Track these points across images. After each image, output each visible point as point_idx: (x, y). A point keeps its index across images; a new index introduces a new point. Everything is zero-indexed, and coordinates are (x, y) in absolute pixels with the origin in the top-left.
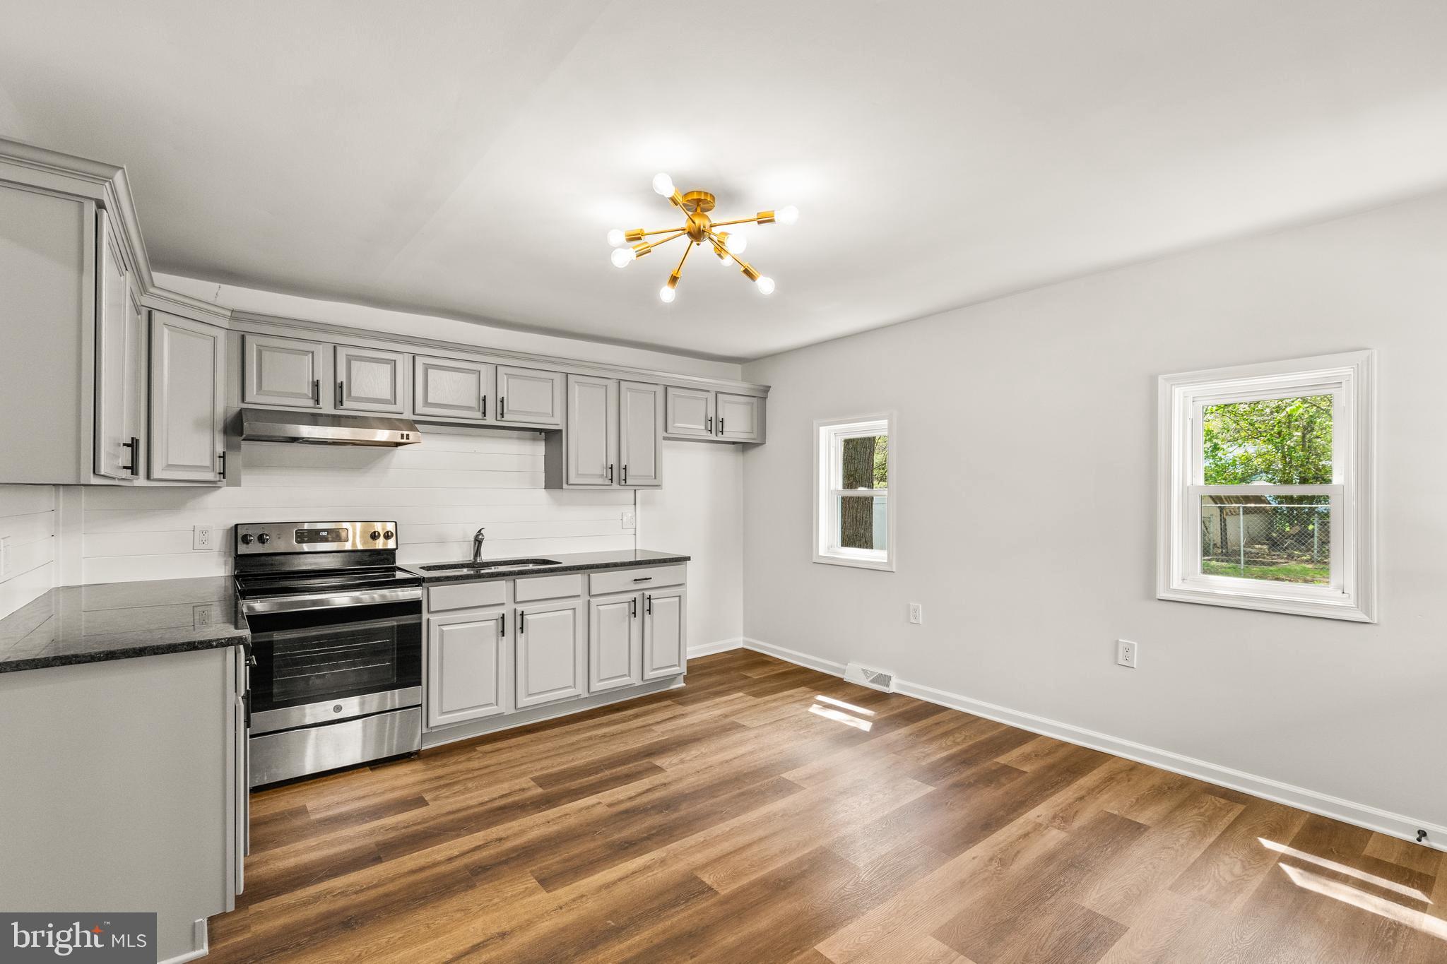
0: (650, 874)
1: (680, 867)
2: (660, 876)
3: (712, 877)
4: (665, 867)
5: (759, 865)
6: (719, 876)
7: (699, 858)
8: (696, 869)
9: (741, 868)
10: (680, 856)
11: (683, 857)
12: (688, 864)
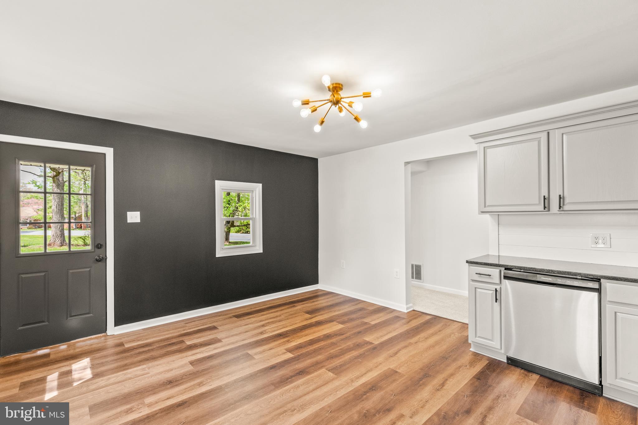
0: (355, 376)
1: (344, 379)
2: (351, 375)
3: (329, 375)
4: (350, 378)
5: (310, 380)
6: (326, 375)
7: (337, 383)
8: (337, 378)
9: (317, 379)
10: (346, 384)
11: (344, 383)
12: (341, 380)
